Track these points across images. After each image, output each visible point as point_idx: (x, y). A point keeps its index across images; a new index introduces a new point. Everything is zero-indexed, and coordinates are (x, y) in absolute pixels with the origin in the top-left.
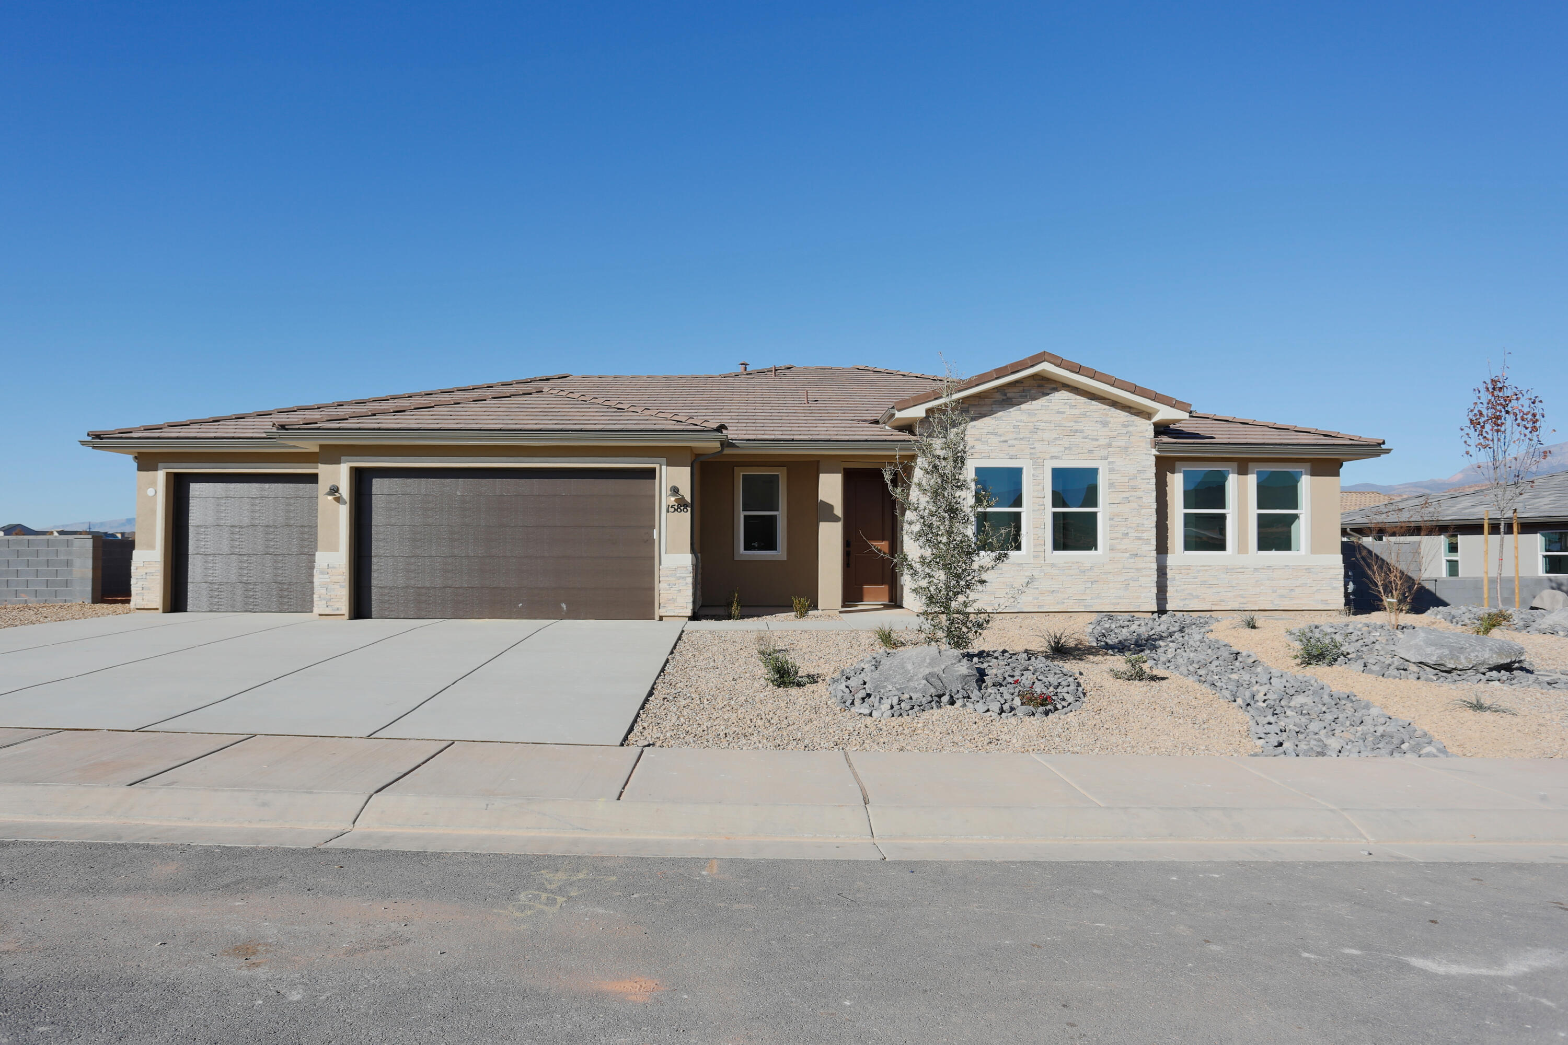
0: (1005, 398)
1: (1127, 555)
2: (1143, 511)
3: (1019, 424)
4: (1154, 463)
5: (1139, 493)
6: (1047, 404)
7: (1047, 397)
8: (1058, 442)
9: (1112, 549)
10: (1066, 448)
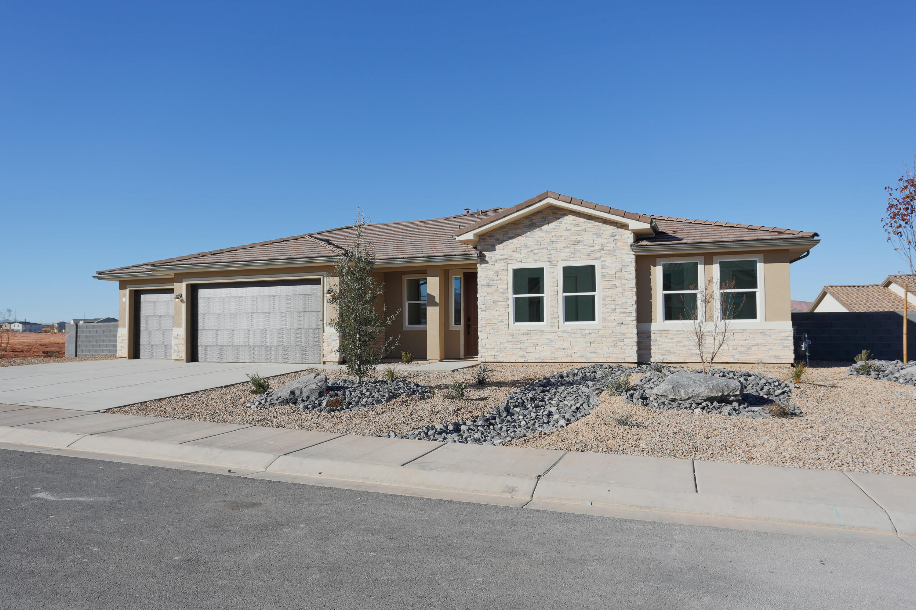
0: (531, 223)
1: (615, 324)
2: (626, 293)
3: (540, 239)
4: (634, 260)
5: (623, 281)
6: (559, 225)
7: (559, 220)
8: (566, 250)
9: (604, 320)
10: (572, 253)
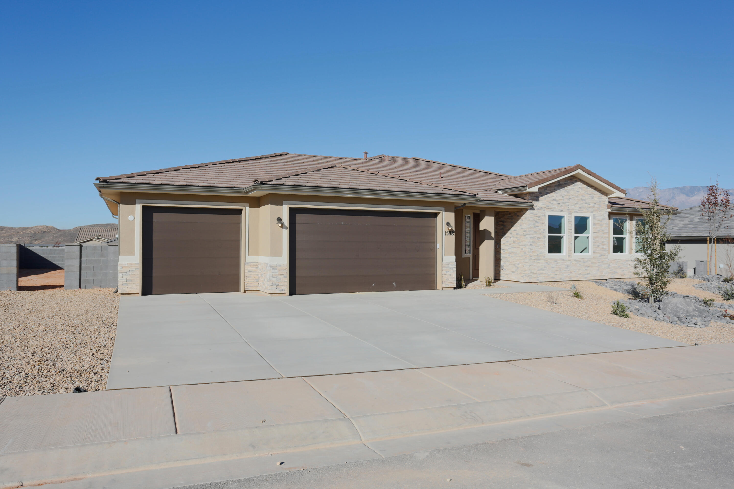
0: (559, 184)
1: (599, 255)
2: (604, 236)
3: (564, 196)
4: (608, 215)
5: (603, 228)
6: (573, 187)
7: (573, 185)
8: (577, 205)
9: (594, 252)
10: (580, 208)
